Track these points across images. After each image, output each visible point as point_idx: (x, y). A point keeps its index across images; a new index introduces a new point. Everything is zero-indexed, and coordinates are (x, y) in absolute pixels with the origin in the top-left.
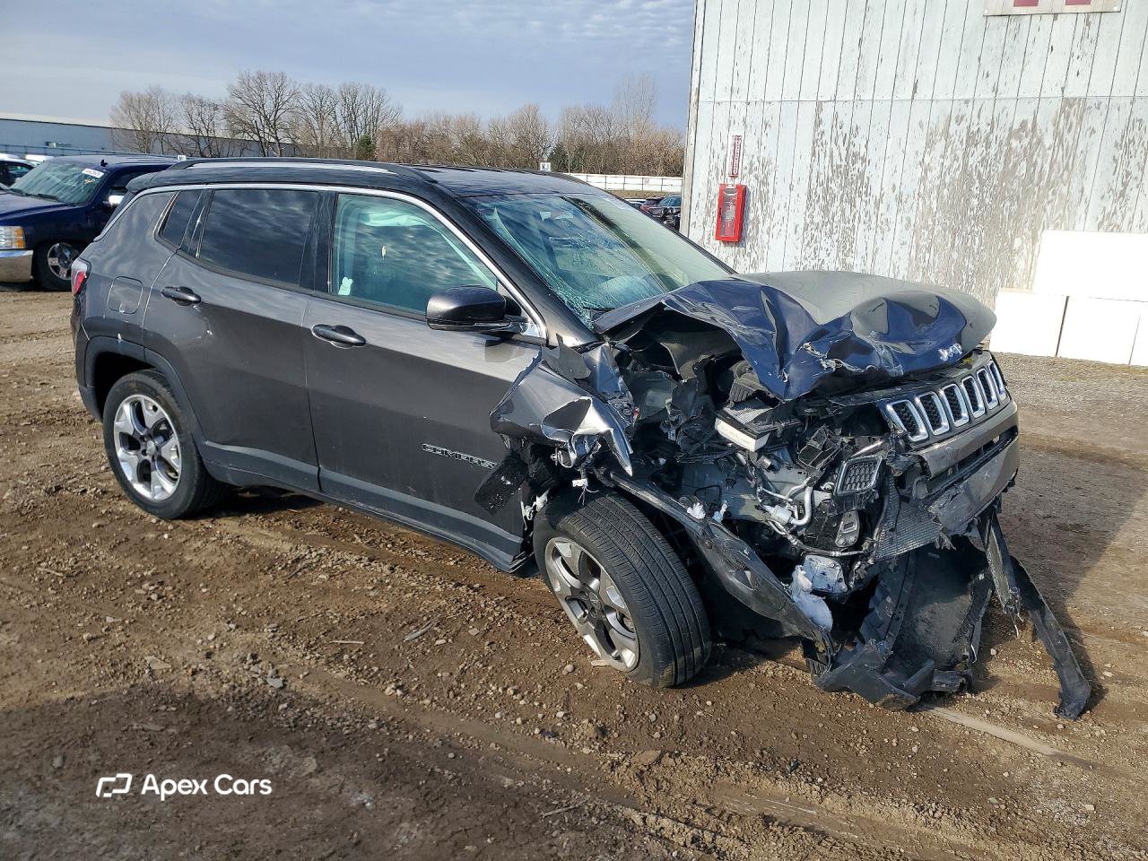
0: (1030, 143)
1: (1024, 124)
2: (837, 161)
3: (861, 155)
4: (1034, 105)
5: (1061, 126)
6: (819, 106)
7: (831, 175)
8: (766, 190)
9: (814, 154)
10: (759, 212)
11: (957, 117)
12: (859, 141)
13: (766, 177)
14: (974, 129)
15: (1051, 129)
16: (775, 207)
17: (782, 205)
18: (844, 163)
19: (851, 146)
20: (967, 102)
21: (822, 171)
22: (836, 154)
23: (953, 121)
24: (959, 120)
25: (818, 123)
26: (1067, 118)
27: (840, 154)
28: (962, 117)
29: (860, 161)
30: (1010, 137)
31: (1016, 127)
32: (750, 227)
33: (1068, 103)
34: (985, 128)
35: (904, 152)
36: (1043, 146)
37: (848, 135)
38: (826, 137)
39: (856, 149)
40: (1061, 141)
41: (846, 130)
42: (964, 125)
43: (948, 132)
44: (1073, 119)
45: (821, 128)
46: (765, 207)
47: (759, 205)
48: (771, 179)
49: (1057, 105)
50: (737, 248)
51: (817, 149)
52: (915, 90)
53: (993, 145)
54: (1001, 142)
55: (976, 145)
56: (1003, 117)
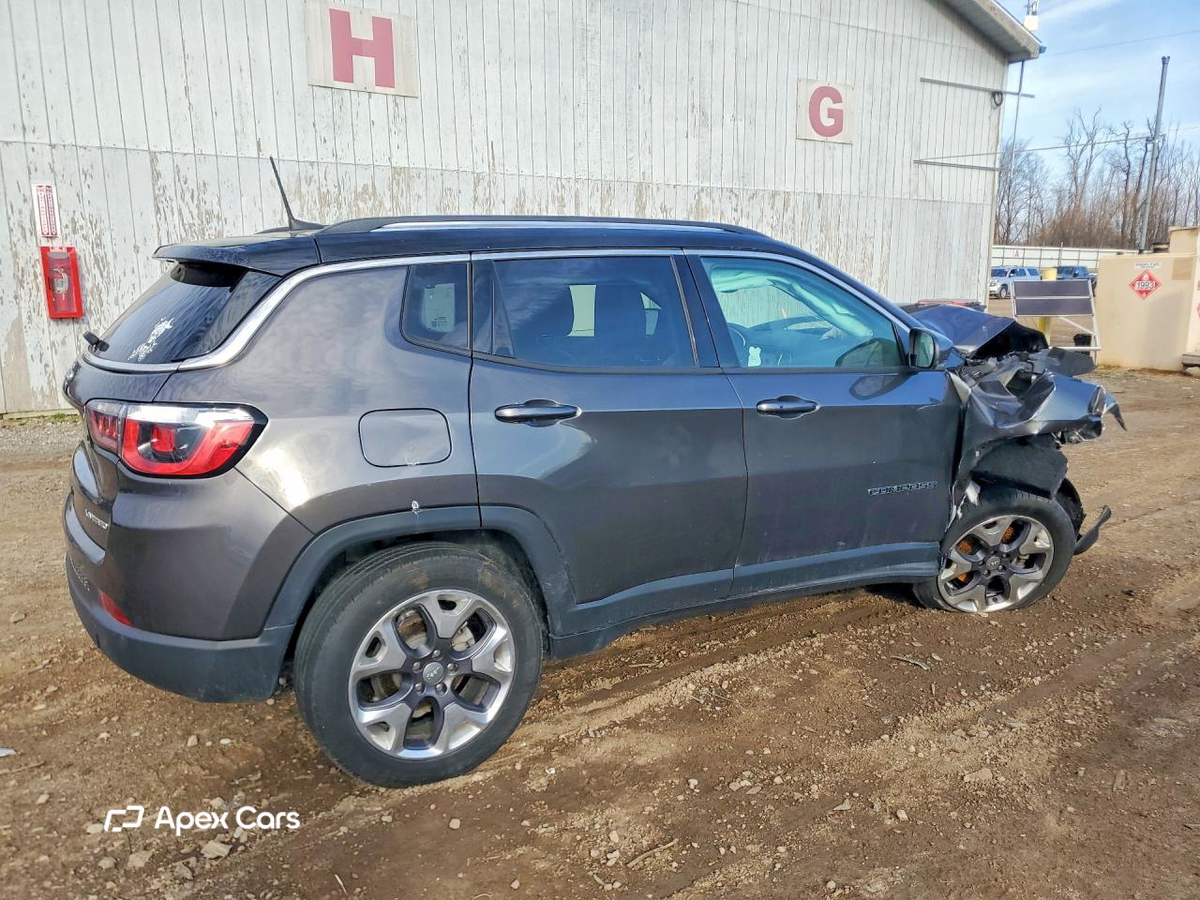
0: (373, 205)
1: (365, 187)
2: (187, 218)
3: (216, 213)
4: (370, 172)
5: (395, 191)
6: (154, 158)
7: (184, 235)
8: (102, 254)
9: (158, 211)
10: (99, 279)
11: (306, 178)
12: (210, 198)
13: (99, 237)
14: (323, 190)
15: (388, 194)
16: (119, 273)
17: (129, 271)
18: (197, 222)
19: (202, 204)
20: (312, 164)
21: (171, 230)
22: (185, 212)
23: (303, 182)
24: (309, 181)
25: (156, 176)
26: (398, 184)
27: (190, 212)
28: (311, 178)
29: (215, 220)
30: (356, 199)
31: (360, 190)
32: (90, 298)
33: (396, 171)
34: (334, 190)
35: (261, 210)
36: (384, 208)
37: (195, 189)
38: (170, 192)
39: (208, 207)
40: (397, 204)
41: (192, 185)
42: (314, 186)
43: (300, 192)
44: (403, 186)
45: (161, 182)
46: (105, 274)
47: (96, 271)
48: (106, 240)
49: (389, 173)
50: (77, 326)
51: (160, 205)
52: (259, 150)
53: (343, 205)
54: (350, 202)
55: (329, 206)
56: (347, 180)
